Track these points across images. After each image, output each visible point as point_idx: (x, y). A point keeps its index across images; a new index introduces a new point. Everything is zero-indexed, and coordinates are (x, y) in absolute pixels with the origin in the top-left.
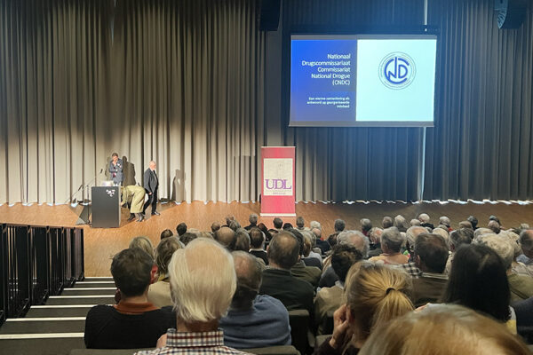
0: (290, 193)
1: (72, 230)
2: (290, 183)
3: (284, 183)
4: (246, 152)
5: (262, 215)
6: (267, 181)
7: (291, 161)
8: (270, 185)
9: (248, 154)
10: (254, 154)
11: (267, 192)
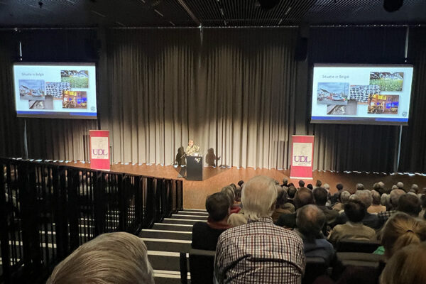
1: (177, 181)
2: (310, 159)
3: (306, 158)
4: (282, 139)
5: (291, 178)
6: (295, 157)
7: (311, 144)
8: (297, 159)
9: (283, 140)
10: (287, 140)
11: (294, 164)
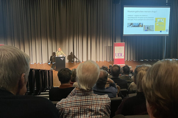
0: (123, 58)
2: (123, 54)
3: (121, 54)
4: (109, 45)
6: (116, 54)
7: (124, 47)
